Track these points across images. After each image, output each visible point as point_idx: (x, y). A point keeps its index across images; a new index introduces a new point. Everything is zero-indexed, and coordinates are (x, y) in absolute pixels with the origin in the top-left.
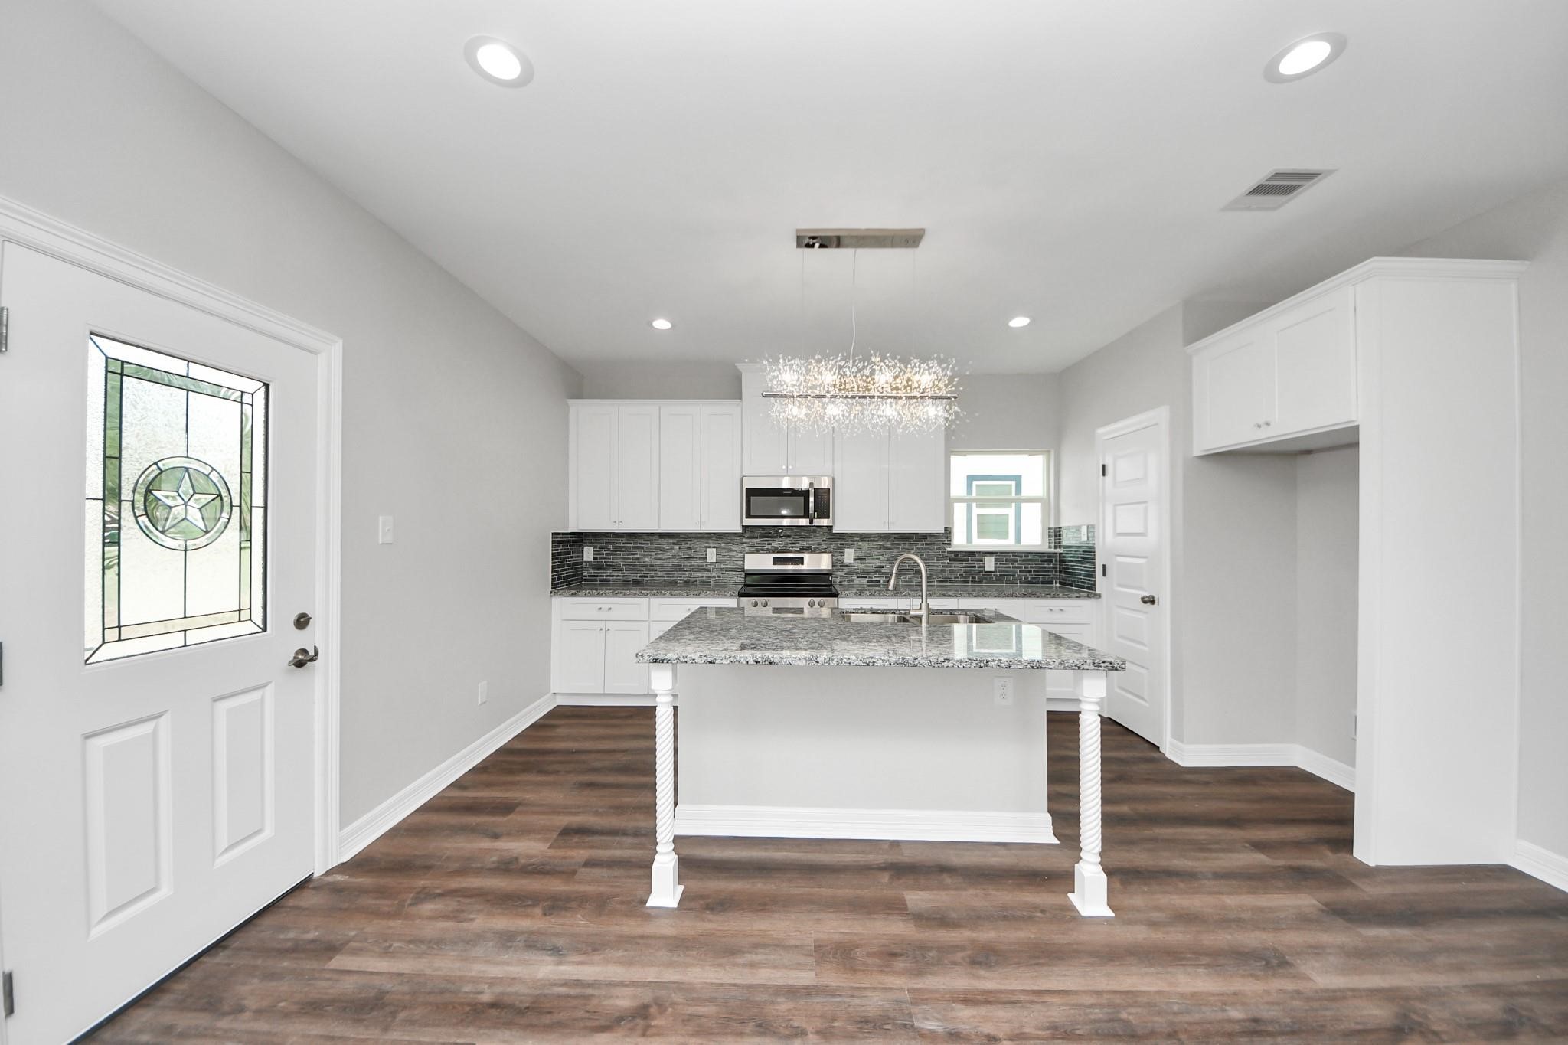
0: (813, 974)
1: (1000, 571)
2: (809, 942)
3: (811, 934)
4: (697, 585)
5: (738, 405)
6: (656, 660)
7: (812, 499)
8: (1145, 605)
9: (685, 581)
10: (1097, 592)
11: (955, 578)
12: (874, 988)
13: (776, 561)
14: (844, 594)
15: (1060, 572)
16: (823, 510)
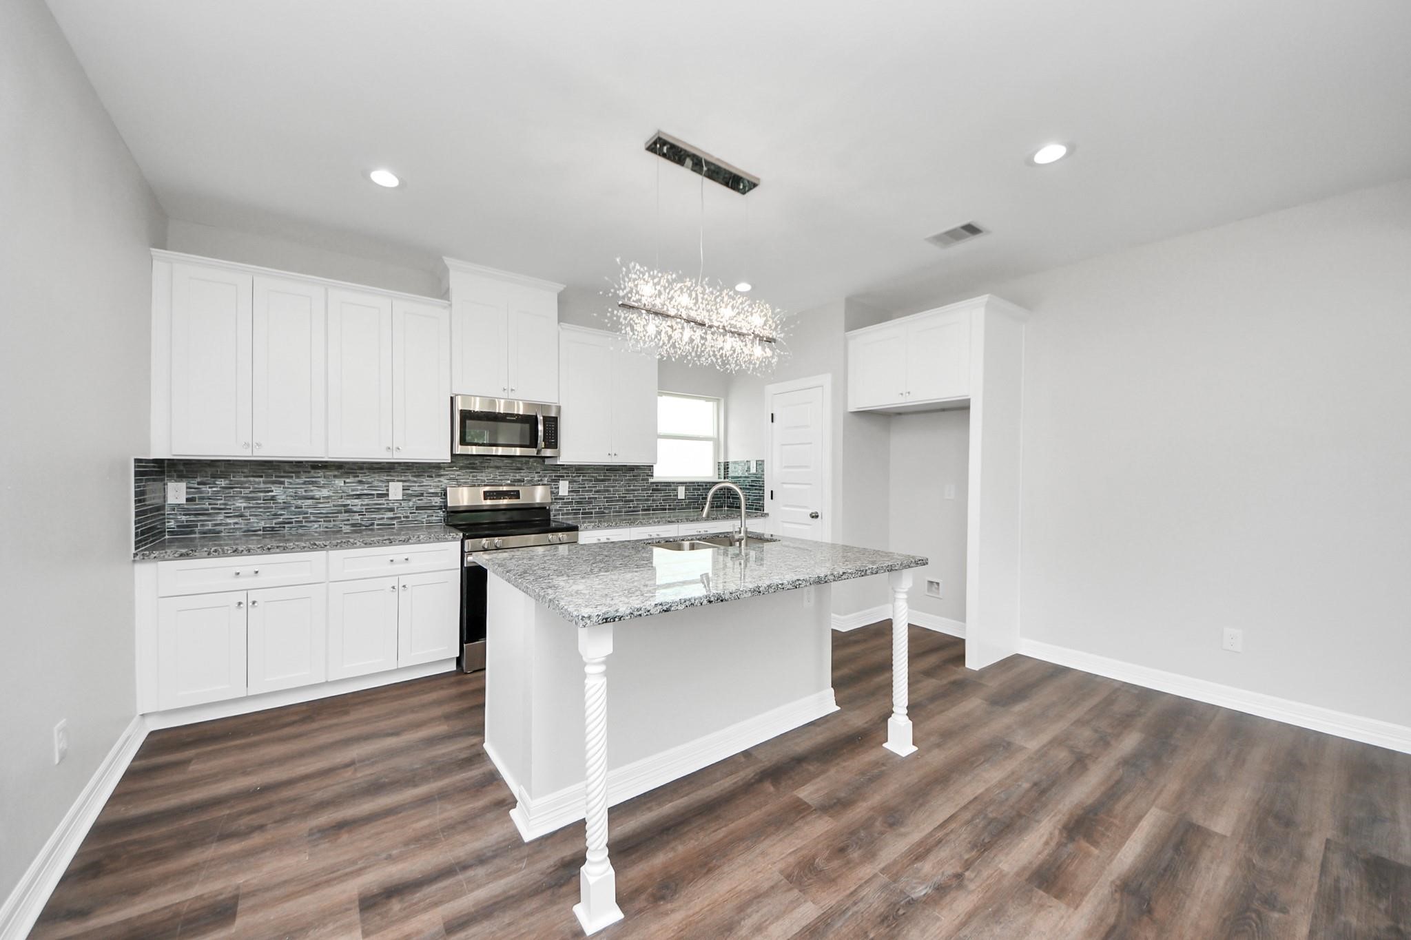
0: (810, 904)
1: (689, 499)
2: (777, 876)
3: (770, 868)
4: (372, 530)
5: (445, 308)
6: (606, 619)
7: (541, 427)
8: (813, 519)
9: (353, 525)
10: (765, 512)
11: (656, 506)
12: (860, 886)
13: (487, 495)
14: (583, 527)
15: (729, 498)
16: (552, 439)
